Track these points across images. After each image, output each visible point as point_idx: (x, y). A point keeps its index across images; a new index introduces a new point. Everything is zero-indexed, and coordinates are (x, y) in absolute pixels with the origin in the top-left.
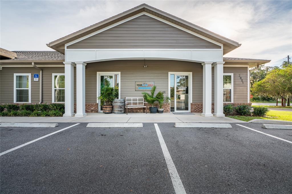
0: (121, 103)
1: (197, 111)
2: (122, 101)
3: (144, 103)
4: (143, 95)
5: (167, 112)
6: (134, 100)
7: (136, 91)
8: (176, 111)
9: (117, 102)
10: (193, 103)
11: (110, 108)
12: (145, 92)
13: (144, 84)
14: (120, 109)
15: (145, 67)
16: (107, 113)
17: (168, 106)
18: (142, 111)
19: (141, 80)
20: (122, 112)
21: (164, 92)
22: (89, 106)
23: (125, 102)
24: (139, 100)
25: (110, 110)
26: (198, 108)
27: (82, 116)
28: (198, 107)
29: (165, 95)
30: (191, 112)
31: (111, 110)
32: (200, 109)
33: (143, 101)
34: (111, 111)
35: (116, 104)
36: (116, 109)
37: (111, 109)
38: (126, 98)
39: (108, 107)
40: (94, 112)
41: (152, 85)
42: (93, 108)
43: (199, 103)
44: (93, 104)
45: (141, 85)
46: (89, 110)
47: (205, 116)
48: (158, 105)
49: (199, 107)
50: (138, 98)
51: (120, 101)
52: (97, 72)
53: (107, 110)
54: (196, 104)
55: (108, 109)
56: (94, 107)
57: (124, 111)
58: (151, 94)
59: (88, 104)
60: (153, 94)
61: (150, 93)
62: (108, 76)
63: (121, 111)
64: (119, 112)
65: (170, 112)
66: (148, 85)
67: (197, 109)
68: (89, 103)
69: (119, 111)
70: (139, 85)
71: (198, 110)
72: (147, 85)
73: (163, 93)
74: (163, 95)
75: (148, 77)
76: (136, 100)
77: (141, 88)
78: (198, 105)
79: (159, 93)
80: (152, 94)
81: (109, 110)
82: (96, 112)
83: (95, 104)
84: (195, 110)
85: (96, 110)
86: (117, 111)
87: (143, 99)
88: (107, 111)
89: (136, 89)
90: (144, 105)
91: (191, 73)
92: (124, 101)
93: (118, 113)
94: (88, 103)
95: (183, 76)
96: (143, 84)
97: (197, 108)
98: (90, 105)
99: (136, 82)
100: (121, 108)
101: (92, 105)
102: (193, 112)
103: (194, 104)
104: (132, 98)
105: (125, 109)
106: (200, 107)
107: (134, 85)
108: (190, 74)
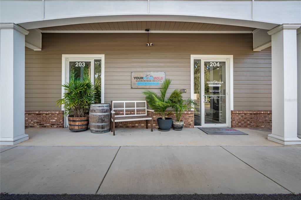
0: (103, 111)
1: (242, 124)
2: (105, 108)
3: (148, 111)
4: (145, 96)
5: (189, 127)
6: (128, 105)
7: (132, 88)
8: (204, 125)
9: (95, 111)
10: (234, 111)
11: (81, 121)
12: (149, 90)
13: (147, 76)
14: (101, 124)
15: (148, 45)
16: (77, 132)
17: (190, 117)
18: (143, 125)
19: (141, 70)
20: (106, 129)
21: (183, 91)
22: (47, 116)
23: (111, 109)
24: (138, 105)
25: (82, 125)
26: (246, 120)
27: (12, 144)
28: (244, 118)
29: (184, 97)
30: (232, 126)
31: (84, 125)
32: (249, 122)
33: (146, 108)
34: (84, 127)
35: (93, 114)
36: (94, 124)
37: (85, 123)
38: (113, 102)
39: (78, 119)
40: (55, 126)
41: (162, 78)
42: (54, 119)
43: (246, 111)
44: (53, 112)
45: (142, 78)
46: (46, 123)
47: (286, 143)
48: (173, 114)
49: (246, 118)
50: (136, 102)
51: (100, 108)
52: (63, 55)
53: (77, 126)
54: (241, 112)
55: (77, 123)
56: (56, 118)
57: (108, 128)
58: (159, 95)
59: (45, 113)
60: (164, 94)
61: (158, 92)
62: (82, 62)
63: (103, 127)
64: (99, 130)
65: (193, 127)
66: (155, 78)
67: (243, 122)
68: (48, 111)
69: (98, 127)
70: (138, 78)
71: (245, 122)
72: (152, 79)
73: (181, 93)
74: (181, 97)
75: (154, 64)
76: (132, 105)
77: (141, 84)
78: (245, 114)
79: (174, 93)
80: (162, 93)
81: (80, 125)
82: (61, 127)
83: (57, 113)
84: (239, 122)
85: (60, 122)
86: (95, 127)
87: (145, 103)
88: (77, 128)
89: (132, 85)
90: (146, 115)
91: (231, 57)
92: (108, 108)
93: (97, 131)
94: (45, 111)
95: (217, 62)
96: (144, 76)
97: (243, 120)
98: (48, 114)
99: (132, 72)
100: (103, 121)
101: (52, 114)
102: (236, 126)
103: (237, 112)
104: (125, 102)
105: (111, 122)
106: (248, 119)
107: (129, 78)
108: (229, 59)
